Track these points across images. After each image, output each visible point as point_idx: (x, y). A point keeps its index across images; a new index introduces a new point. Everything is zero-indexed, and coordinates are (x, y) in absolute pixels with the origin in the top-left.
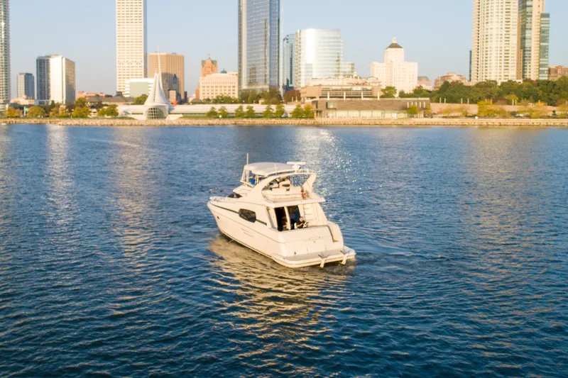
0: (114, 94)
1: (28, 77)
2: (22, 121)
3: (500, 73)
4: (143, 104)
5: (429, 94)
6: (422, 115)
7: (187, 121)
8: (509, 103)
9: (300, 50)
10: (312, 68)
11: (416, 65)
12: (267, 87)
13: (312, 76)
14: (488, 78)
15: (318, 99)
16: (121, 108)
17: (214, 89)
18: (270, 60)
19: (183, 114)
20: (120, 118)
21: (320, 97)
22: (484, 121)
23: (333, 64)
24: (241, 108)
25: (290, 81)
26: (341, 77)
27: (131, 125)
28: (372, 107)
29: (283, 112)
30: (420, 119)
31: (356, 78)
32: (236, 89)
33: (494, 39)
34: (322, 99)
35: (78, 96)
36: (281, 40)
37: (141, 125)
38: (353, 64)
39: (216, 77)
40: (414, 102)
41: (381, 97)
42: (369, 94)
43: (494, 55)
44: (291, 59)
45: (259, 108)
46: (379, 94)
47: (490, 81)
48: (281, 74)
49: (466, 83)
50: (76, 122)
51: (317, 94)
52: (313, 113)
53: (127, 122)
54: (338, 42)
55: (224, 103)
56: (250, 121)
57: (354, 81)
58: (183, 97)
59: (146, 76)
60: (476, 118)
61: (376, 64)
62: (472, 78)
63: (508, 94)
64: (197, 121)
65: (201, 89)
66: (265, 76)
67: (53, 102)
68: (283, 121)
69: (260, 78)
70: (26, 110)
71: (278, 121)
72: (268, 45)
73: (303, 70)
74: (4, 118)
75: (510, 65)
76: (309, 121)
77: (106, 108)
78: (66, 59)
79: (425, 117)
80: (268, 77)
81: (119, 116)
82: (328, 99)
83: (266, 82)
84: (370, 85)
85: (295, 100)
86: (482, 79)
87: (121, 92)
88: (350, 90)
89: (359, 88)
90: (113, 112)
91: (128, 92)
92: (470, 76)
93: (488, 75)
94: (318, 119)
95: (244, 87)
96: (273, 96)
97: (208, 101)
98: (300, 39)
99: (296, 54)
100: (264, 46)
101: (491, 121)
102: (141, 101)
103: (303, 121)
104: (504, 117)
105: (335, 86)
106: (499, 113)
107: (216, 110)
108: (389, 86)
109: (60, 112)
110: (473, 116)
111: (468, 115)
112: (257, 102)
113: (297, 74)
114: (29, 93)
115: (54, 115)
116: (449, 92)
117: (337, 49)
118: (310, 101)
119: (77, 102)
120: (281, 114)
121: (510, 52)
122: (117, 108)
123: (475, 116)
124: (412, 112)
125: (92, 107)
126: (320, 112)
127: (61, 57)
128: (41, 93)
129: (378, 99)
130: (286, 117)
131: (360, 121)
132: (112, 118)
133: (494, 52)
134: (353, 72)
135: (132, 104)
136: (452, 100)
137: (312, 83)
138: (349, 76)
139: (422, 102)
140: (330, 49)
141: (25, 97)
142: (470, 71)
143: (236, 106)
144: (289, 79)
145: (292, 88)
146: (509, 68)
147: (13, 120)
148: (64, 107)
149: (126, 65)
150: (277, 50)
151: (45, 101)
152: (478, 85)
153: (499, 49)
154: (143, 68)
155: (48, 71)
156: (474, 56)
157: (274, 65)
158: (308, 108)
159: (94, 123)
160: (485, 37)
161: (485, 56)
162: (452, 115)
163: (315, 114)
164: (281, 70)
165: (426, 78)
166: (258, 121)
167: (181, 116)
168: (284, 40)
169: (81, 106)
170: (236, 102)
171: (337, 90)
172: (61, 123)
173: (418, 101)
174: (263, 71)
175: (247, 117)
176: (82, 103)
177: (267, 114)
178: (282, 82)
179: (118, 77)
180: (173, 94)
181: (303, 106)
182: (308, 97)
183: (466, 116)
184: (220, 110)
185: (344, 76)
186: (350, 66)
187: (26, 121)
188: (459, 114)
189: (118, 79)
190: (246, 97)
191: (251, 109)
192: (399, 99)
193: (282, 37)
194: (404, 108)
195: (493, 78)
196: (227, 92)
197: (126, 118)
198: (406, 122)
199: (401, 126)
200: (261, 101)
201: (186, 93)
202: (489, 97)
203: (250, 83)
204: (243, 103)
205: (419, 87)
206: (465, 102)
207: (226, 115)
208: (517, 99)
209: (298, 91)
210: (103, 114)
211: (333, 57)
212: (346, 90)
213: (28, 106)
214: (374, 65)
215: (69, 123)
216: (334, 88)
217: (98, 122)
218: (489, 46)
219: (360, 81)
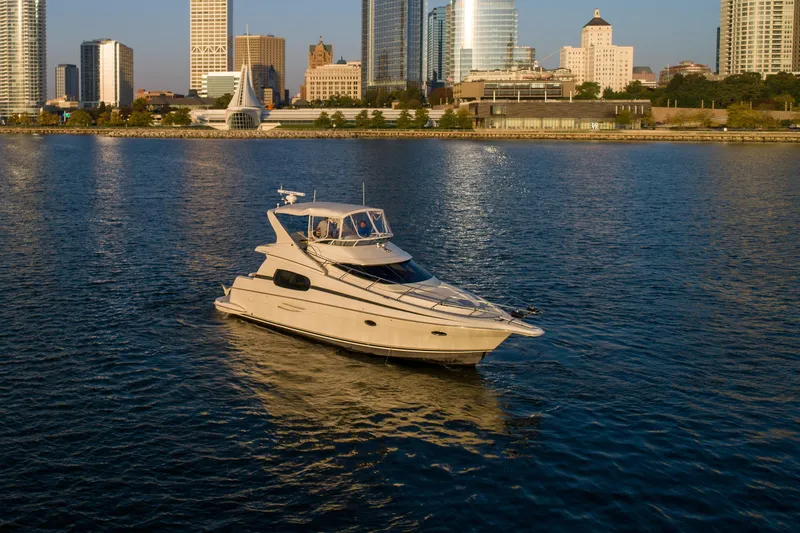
0: (186, 94)
1: (70, 69)
2: (60, 130)
3: (767, 61)
4: (226, 108)
5: (650, 93)
6: (638, 125)
7: (287, 133)
8: (779, 107)
9: (454, 30)
10: (471, 55)
11: (630, 50)
12: (404, 83)
13: (471, 67)
14: (746, 69)
15: (479, 101)
16: (195, 114)
17: (328, 86)
18: (409, 43)
19: (280, 121)
20: (193, 127)
21: (482, 99)
22: (738, 136)
23: (503, 50)
24: (364, 113)
25: (438, 74)
26: (514, 68)
27: (208, 137)
28: (560, 113)
29: (426, 119)
30: (635, 132)
31: (538, 69)
32: (359, 86)
33: (757, 11)
34: (485, 101)
35: (137, 96)
36: (426, 16)
37: (222, 137)
38: (533, 50)
39: (330, 69)
40: (626, 105)
41: (575, 98)
42: (557, 93)
43: (756, 34)
44: (440, 43)
45: (391, 113)
46: (571, 94)
47: (749, 73)
48: (425, 64)
49: (709, 76)
50: (132, 132)
51: (477, 93)
52: (471, 122)
53: (202, 133)
54: (511, 17)
55: (341, 106)
56: (378, 132)
57: (535, 74)
58: (283, 98)
59: (230, 69)
60: (725, 129)
61: (568, 48)
62: (720, 69)
63: (779, 93)
64: (301, 132)
65: (308, 86)
66: (402, 67)
67: (103, 103)
68: (427, 133)
69: (394, 69)
70: (66, 115)
71: (419, 133)
72: (406, 23)
73: (457, 59)
74: (38, 126)
75: (783, 49)
76: (465, 134)
77: (173, 112)
78: (121, 45)
79: (643, 127)
80: (405, 69)
81: (192, 124)
82: (494, 101)
83: (402, 75)
84: (558, 81)
85: (444, 102)
86: (736, 70)
87: (196, 91)
88: (528, 87)
89: (541, 85)
90: (184, 120)
91: (205, 91)
92: (718, 65)
93: (746, 64)
94: (479, 131)
95: (371, 83)
96: (412, 96)
97: (317, 104)
98: (454, 13)
99: (447, 35)
100: (399, 24)
101: (748, 135)
102: (222, 103)
103: (455, 132)
104: (771, 129)
105: (506, 81)
106: (761, 122)
107: (329, 117)
108: (588, 80)
109: (112, 118)
110: (720, 127)
111: (712, 125)
112: (389, 106)
113: (448, 64)
114: (71, 92)
115: (103, 122)
116: (683, 90)
117: (510, 28)
118: (468, 103)
119: (135, 105)
120: (423, 122)
121: (783, 29)
122: (190, 113)
123: (724, 126)
124: (622, 120)
125: (156, 112)
126: (482, 120)
127: (113, 42)
128: (87, 92)
129: (571, 101)
130: (431, 127)
131: (541, 133)
132: (182, 128)
133: (756, 30)
134: (532, 61)
135: (210, 108)
136: (686, 103)
137: (471, 78)
138: (526, 68)
139: (639, 105)
140: (499, 28)
141: (65, 97)
142: (718, 59)
143: (357, 111)
144: (437, 71)
145: (442, 84)
146: (782, 54)
147: (50, 129)
148: (118, 111)
149: (203, 53)
150: (419, 30)
151: (93, 102)
152: (730, 80)
153: (764, 25)
154: (226, 57)
155: (97, 62)
156: (724, 36)
157: (415, 52)
158: (463, 114)
159: (157, 134)
160: (741, 8)
161: (741, 36)
162: (687, 125)
163: (474, 123)
164: (425, 59)
165: (648, 70)
166: (389, 133)
167: (279, 124)
168: (430, 15)
169: (141, 111)
170: (357, 106)
171: (507, 88)
172: (112, 133)
173: (632, 105)
174: (398, 61)
175: (374, 127)
176: (142, 105)
177: (403, 123)
178: (426, 76)
179: (191, 69)
180: (269, 93)
181: (455, 111)
182: (464, 99)
183: (709, 127)
184: (333, 116)
185: (519, 66)
186: (529, 52)
187: (66, 131)
188: (698, 124)
189: (191, 73)
190: (372, 98)
191: (378, 115)
192: (604, 101)
193: (426, 11)
194: (610, 115)
195: (754, 69)
196: (346, 91)
197: (201, 127)
198: (614, 136)
199: (604, 141)
200: (394, 104)
201: (287, 92)
202: (746, 98)
203: (379, 78)
204: (368, 107)
205: (635, 83)
206: (708, 105)
207: (342, 124)
208: (794, 100)
209: (450, 90)
210: (169, 121)
211: (504, 39)
212: (521, 88)
213: (68, 110)
214: (565, 50)
215: (123, 134)
216: (503, 84)
217: (162, 132)
218: (748, 21)
219: (543, 75)
